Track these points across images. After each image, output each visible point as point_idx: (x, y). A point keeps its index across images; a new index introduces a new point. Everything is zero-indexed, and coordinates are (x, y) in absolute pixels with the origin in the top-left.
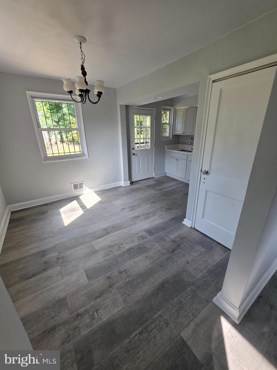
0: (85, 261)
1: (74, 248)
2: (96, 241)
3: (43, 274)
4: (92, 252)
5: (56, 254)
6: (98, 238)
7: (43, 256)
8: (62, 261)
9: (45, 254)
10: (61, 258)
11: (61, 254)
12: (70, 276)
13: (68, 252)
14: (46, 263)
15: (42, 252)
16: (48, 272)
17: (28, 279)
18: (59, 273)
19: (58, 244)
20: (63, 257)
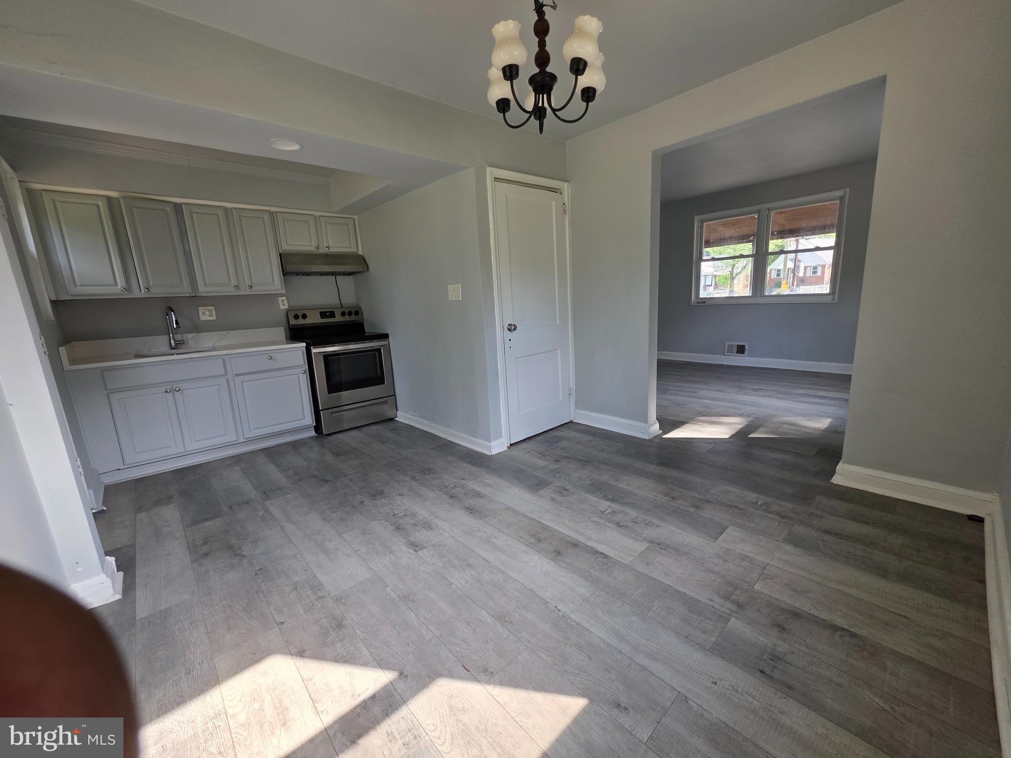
0: (694, 550)
1: (677, 591)
2: (620, 557)
3: (806, 609)
4: (661, 548)
5: (736, 624)
6: (605, 556)
7: (776, 658)
8: (738, 592)
9: (765, 658)
10: (733, 602)
11: (723, 609)
12: (751, 555)
13: (703, 596)
14: (782, 628)
15: (770, 677)
16: (789, 602)
17: (853, 635)
18: (767, 578)
19: (701, 647)
20: (727, 597)
